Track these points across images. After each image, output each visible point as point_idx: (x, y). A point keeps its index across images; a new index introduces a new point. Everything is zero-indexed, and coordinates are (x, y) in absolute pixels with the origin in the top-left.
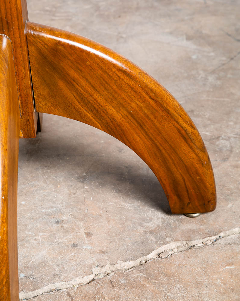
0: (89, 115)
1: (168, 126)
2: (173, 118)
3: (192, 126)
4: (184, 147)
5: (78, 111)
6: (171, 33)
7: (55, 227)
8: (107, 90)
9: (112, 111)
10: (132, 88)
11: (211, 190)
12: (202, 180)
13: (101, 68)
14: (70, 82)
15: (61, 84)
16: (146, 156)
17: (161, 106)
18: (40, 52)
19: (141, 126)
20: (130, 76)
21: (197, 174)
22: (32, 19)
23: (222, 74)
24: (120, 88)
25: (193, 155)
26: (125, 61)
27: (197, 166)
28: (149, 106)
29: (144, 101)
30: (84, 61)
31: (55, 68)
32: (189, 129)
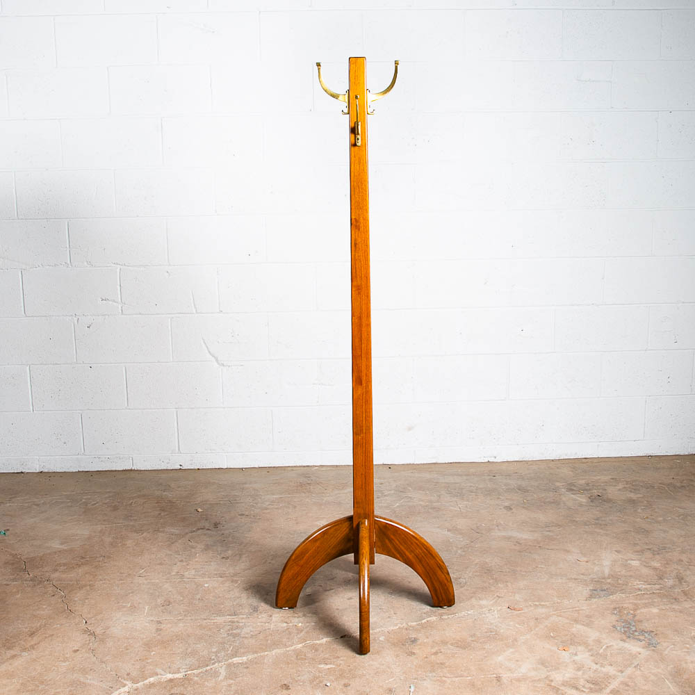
0: (398, 556)
1: (432, 562)
2: (434, 558)
3: (443, 563)
4: (440, 572)
5: (393, 553)
6: (438, 527)
7: (379, 611)
8: (405, 543)
9: (407, 553)
10: (417, 544)
11: (452, 594)
12: (447, 589)
13: (404, 535)
14: (390, 540)
15: (387, 541)
16: (422, 576)
17: (429, 552)
18: (379, 527)
19: (420, 561)
20: (416, 538)
21: (446, 585)
22: (377, 512)
23: (466, 549)
24: (412, 543)
25: (443, 576)
26: (414, 532)
27: (446, 581)
28: (424, 552)
29: (421, 549)
30: (397, 531)
31: (384, 534)
32: (442, 564)
